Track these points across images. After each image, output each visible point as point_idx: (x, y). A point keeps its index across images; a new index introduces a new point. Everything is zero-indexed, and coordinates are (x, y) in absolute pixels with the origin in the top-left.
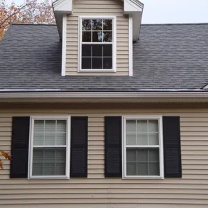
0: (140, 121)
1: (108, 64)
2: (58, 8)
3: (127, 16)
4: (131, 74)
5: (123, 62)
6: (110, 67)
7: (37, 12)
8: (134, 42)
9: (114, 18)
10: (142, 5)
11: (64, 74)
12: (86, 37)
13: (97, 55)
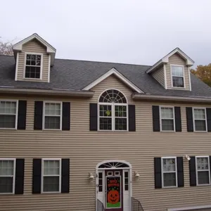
0: (52, 104)
1: (38, 76)
2: (16, 48)
3: (48, 54)
4: (49, 81)
5: (45, 75)
6: (39, 77)
7: (6, 50)
8: (51, 67)
9: (42, 55)
10: (55, 50)
11: (16, 79)
12: (28, 63)
13: (33, 71)
